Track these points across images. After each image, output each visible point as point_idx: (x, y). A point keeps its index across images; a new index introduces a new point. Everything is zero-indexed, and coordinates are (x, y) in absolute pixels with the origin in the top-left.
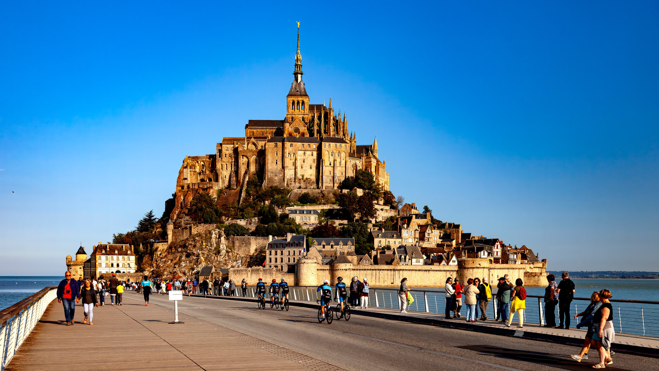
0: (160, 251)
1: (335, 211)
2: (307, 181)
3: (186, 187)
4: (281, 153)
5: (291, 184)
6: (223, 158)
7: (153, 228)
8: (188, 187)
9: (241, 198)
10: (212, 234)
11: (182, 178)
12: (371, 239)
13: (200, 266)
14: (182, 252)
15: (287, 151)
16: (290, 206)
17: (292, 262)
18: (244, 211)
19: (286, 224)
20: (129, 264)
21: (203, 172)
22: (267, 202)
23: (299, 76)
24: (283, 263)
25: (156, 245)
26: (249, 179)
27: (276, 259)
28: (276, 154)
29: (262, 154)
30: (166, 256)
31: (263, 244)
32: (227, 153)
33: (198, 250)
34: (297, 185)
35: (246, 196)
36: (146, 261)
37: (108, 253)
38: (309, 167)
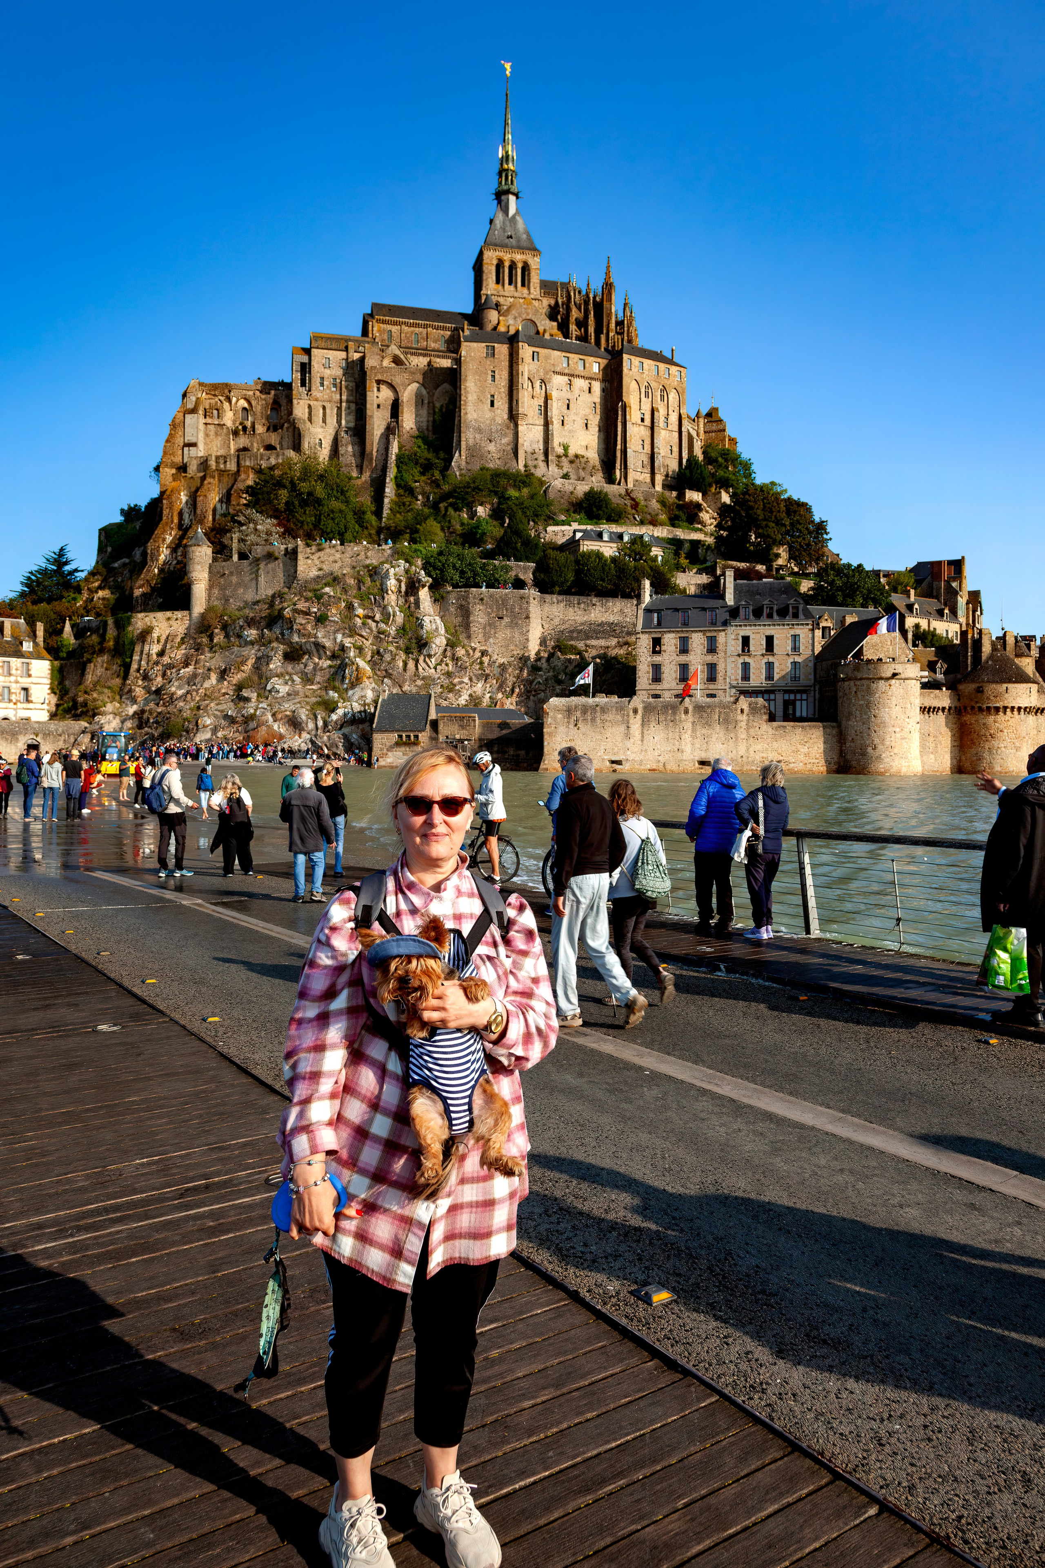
0: (158, 641)
2: (578, 461)
3: (193, 469)
4: (505, 374)
5: (535, 467)
6: (313, 388)
8: (204, 465)
9: (386, 501)
10: (384, 578)
11: (180, 441)
13: (356, 693)
14: (263, 642)
15: (523, 371)
16: (557, 524)
20: (26, 690)
21: (245, 429)
22: (480, 510)
23: (512, 200)
24: (720, 684)
25: (140, 621)
26: (400, 448)
27: (685, 668)
28: (490, 378)
30: (189, 658)
31: (564, 622)
32: (326, 376)
33: (335, 632)
34: (555, 468)
35: (398, 495)
36: (96, 679)
38: (581, 423)
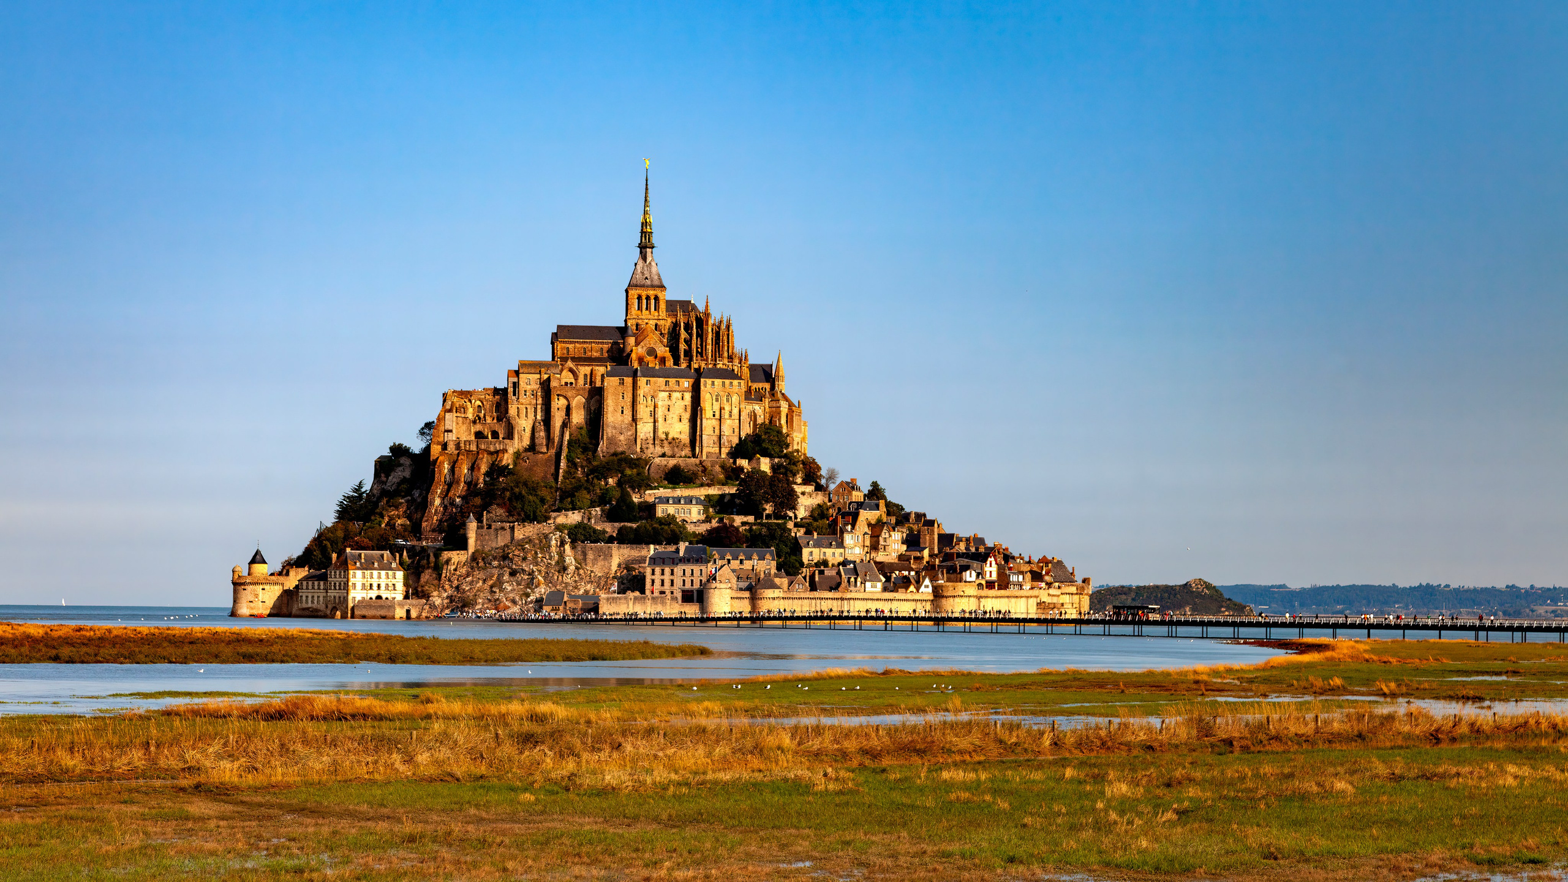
0: (454, 564)
1: (730, 499)
2: (674, 442)
3: (451, 448)
4: (630, 395)
5: (647, 449)
6: (520, 396)
8: (458, 446)
9: (561, 471)
10: (548, 540)
11: (442, 429)
12: (797, 548)
14: (500, 567)
16: (653, 489)
17: (688, 586)
18: (574, 496)
19: (661, 524)
20: (394, 585)
21: (480, 418)
22: (610, 481)
23: (649, 251)
24: (676, 588)
25: (446, 555)
26: (570, 436)
27: (663, 581)
28: (621, 397)
30: (469, 574)
31: (629, 556)
32: (528, 389)
33: (530, 564)
34: (659, 450)
35: (568, 466)
36: (425, 580)
37: (365, 566)
38: (676, 418)
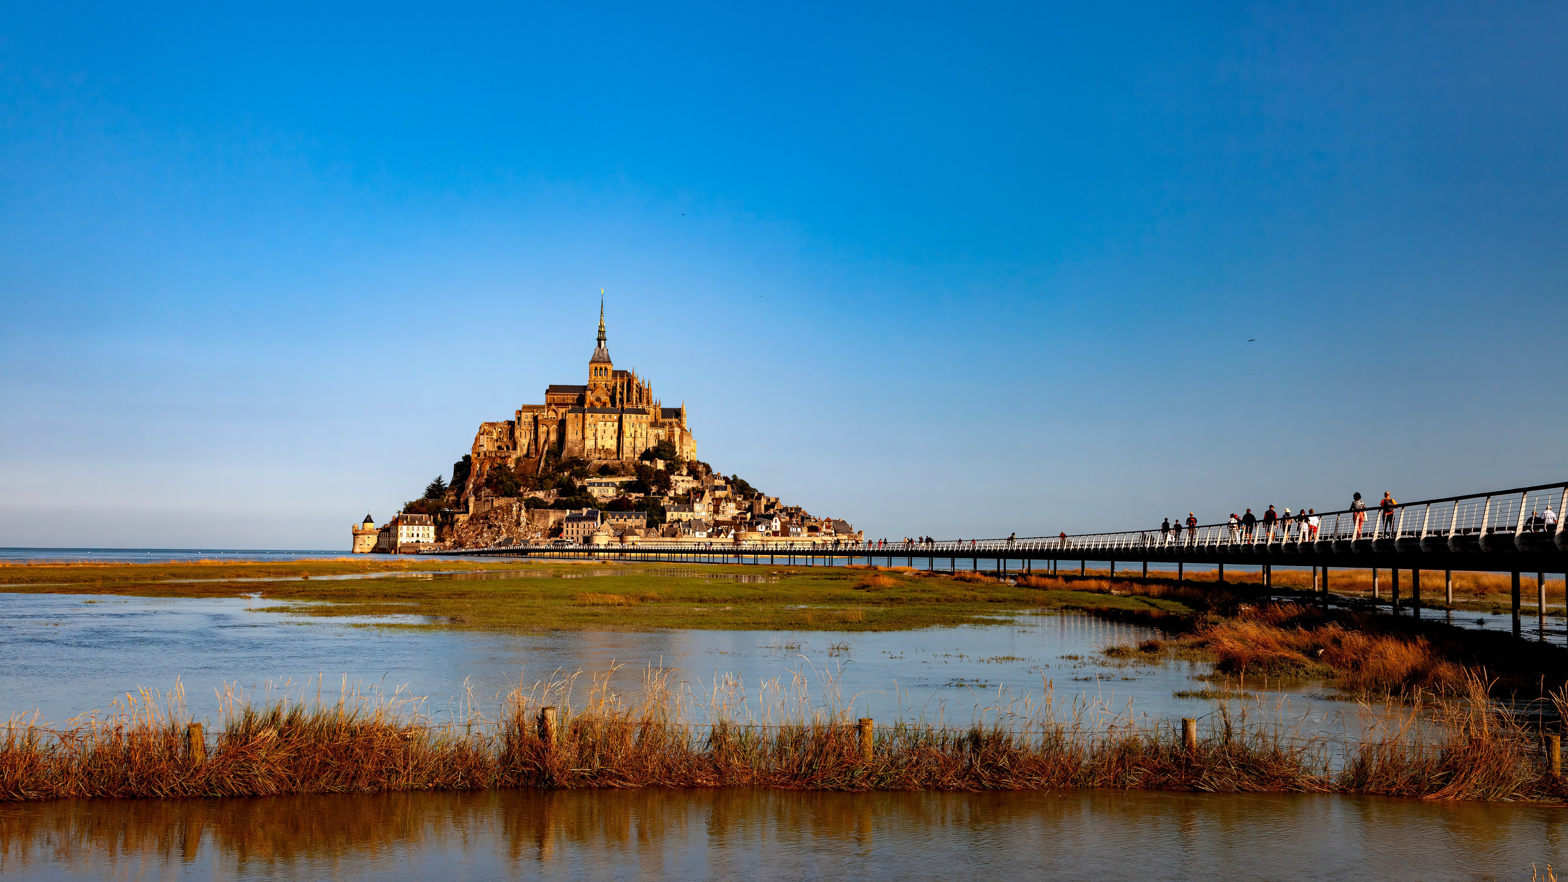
0: (461, 522)
1: (634, 483)
2: (607, 451)
3: (482, 455)
4: (581, 424)
5: (591, 455)
6: (522, 426)
7: (445, 496)
8: (485, 454)
9: (540, 468)
10: (513, 507)
11: (478, 444)
12: (663, 512)
14: (483, 523)
15: (587, 422)
16: (589, 478)
17: (586, 534)
18: (542, 482)
19: (583, 498)
20: (428, 534)
21: (500, 438)
22: (566, 473)
23: (603, 342)
24: (579, 535)
25: (457, 516)
26: (548, 448)
27: (573, 531)
28: (576, 425)
29: (562, 424)
30: (467, 527)
31: (561, 517)
32: (526, 421)
33: (499, 521)
34: (598, 455)
35: (545, 466)
36: (446, 531)
37: (409, 523)
38: (610, 437)
